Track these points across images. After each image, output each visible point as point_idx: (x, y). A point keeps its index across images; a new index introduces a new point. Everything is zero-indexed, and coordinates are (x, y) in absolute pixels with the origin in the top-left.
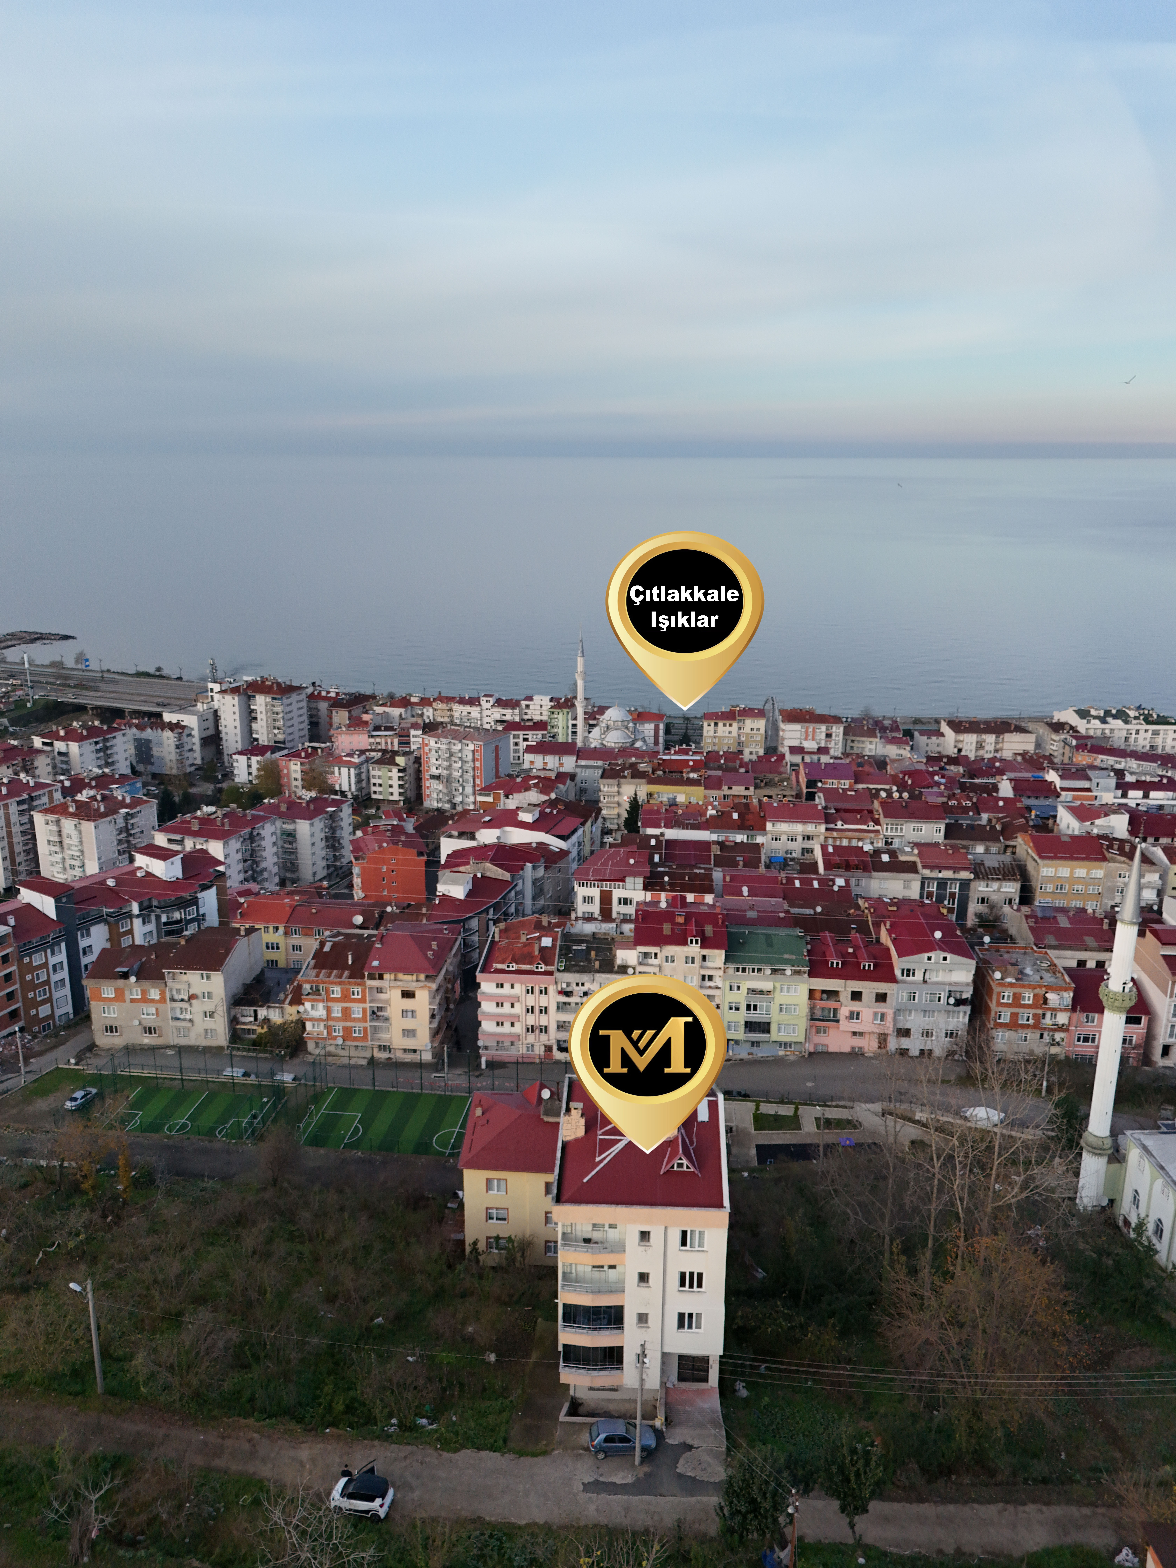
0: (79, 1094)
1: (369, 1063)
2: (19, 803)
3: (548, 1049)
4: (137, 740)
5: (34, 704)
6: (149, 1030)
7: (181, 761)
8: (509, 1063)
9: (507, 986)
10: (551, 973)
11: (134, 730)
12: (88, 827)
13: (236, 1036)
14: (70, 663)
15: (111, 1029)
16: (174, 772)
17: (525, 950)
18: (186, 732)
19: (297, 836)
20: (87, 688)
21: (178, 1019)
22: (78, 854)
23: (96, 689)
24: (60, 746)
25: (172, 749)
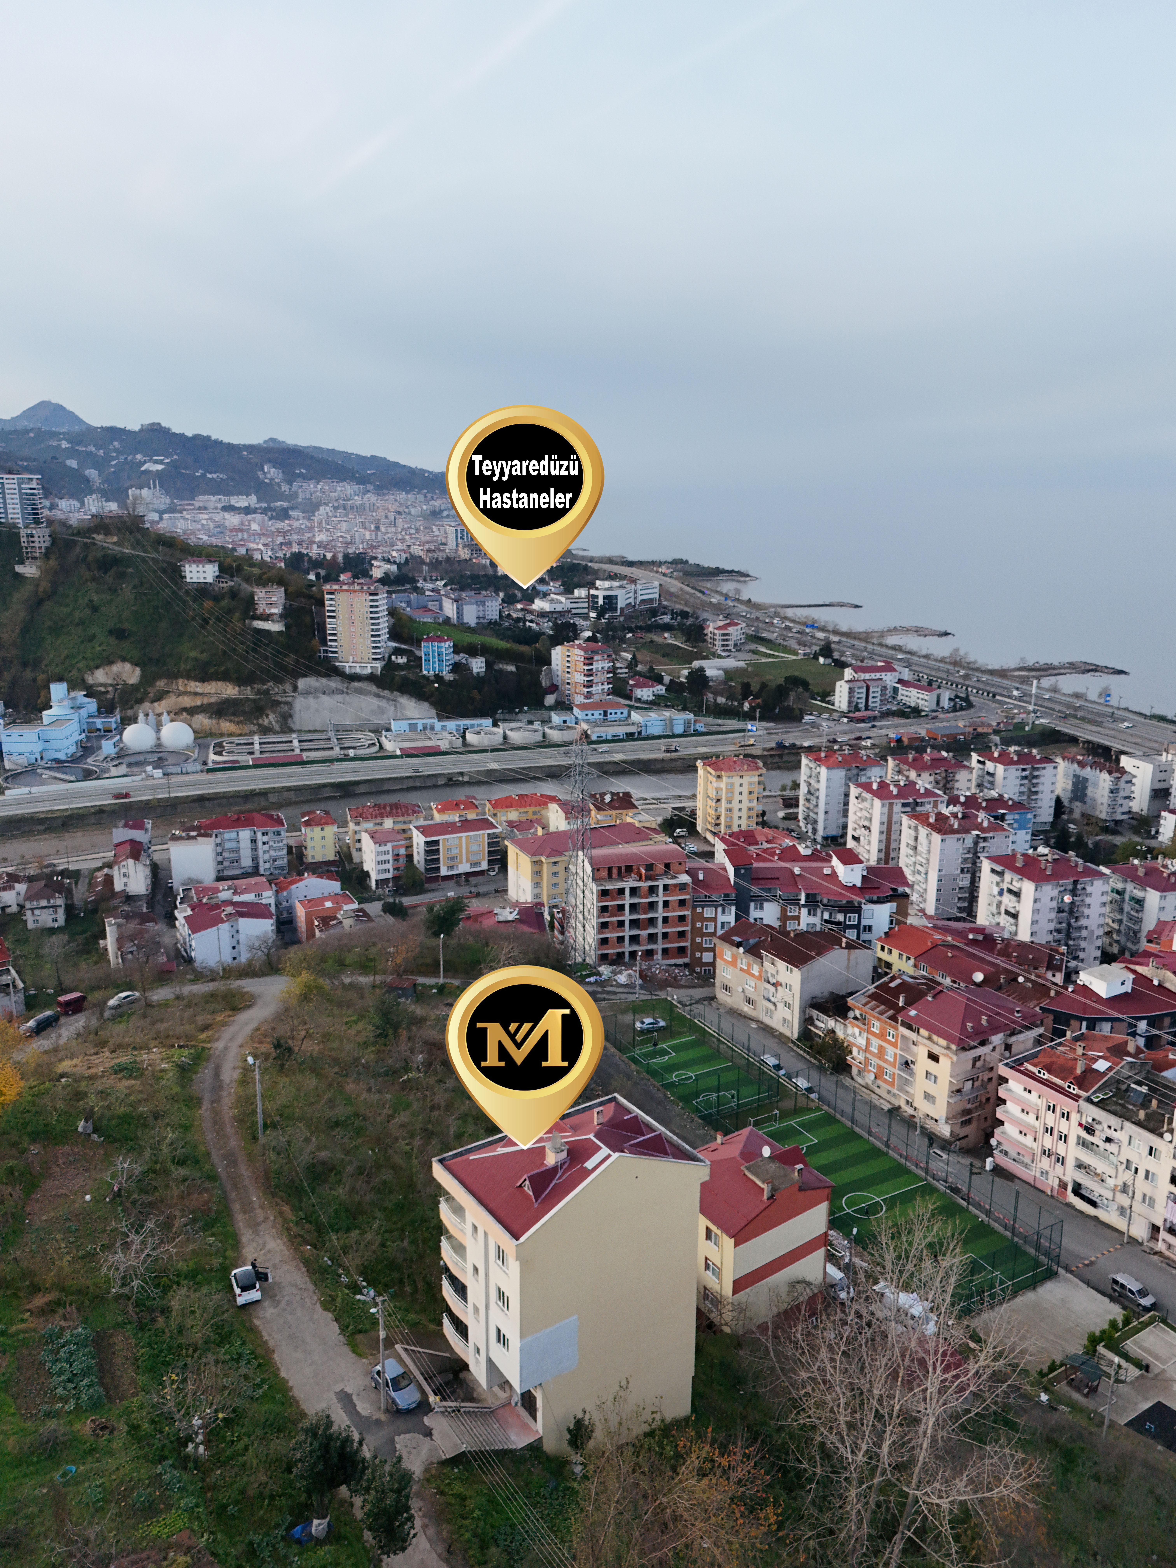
0: (648, 1020)
1: (890, 1111)
2: (904, 805)
3: (1063, 1185)
4: (1076, 777)
5: (1032, 728)
6: (749, 1001)
7: (1113, 806)
8: (1019, 1179)
9: (1034, 1094)
10: (1076, 1098)
11: (1076, 765)
12: (936, 838)
13: (806, 1036)
14: (1093, 695)
15: (726, 988)
16: (1103, 816)
17: (1070, 1064)
18: (1125, 778)
19: (1146, 905)
20: (1090, 722)
21: (769, 1000)
22: (924, 861)
23: (1099, 724)
24: (990, 766)
25: (1106, 792)
